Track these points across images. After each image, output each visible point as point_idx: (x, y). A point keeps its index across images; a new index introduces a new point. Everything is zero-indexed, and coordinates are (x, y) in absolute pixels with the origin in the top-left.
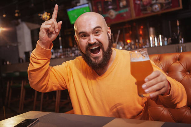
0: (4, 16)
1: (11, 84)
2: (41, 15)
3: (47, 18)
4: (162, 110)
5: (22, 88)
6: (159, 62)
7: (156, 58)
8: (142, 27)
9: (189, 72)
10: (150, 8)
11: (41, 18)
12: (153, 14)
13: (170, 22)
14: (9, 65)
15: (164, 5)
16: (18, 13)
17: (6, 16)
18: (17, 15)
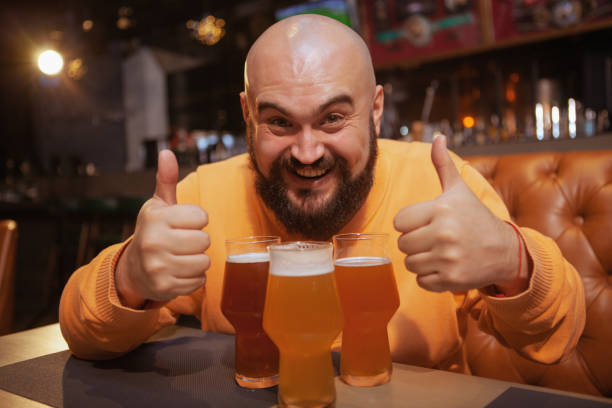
0: (87, 25)
2: (194, 27)
6: (555, 180)
7: (547, 166)
8: (515, 78)
10: (546, 11)
12: (554, 33)
14: (93, 177)
16: (129, 17)
18: (123, 23)
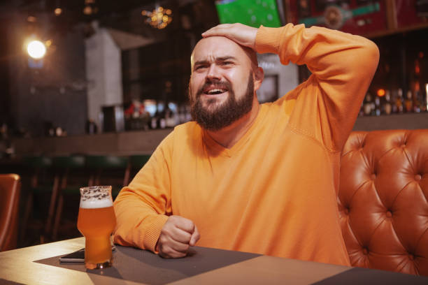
0: (58, 11)
1: (64, 185)
2: (148, 14)
3: (162, 21)
6: (403, 149)
7: (400, 139)
8: (421, 55)
11: (148, 21)
14: (61, 137)
16: (92, 5)
17: (62, 14)
18: (88, 11)
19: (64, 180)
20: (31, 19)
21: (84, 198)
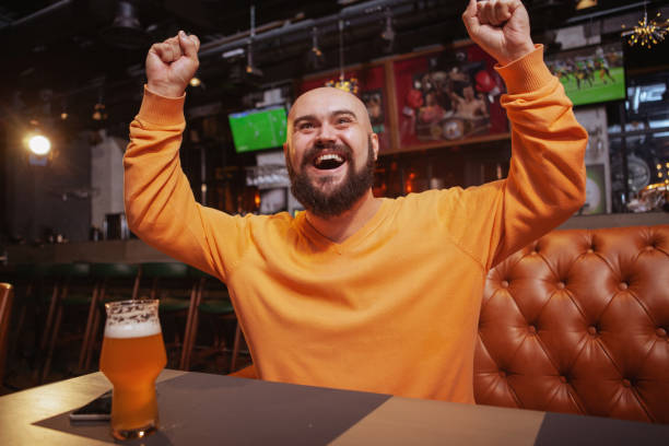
0: (64, 116)
1: (64, 296)
4: (491, 384)
5: (92, 307)
8: (412, 176)
9: (565, 283)
10: (438, 128)
13: (482, 168)
15: (473, 125)
16: (100, 111)
17: (68, 118)
18: (97, 116)
19: (65, 291)
20: (34, 122)
21: (112, 320)
